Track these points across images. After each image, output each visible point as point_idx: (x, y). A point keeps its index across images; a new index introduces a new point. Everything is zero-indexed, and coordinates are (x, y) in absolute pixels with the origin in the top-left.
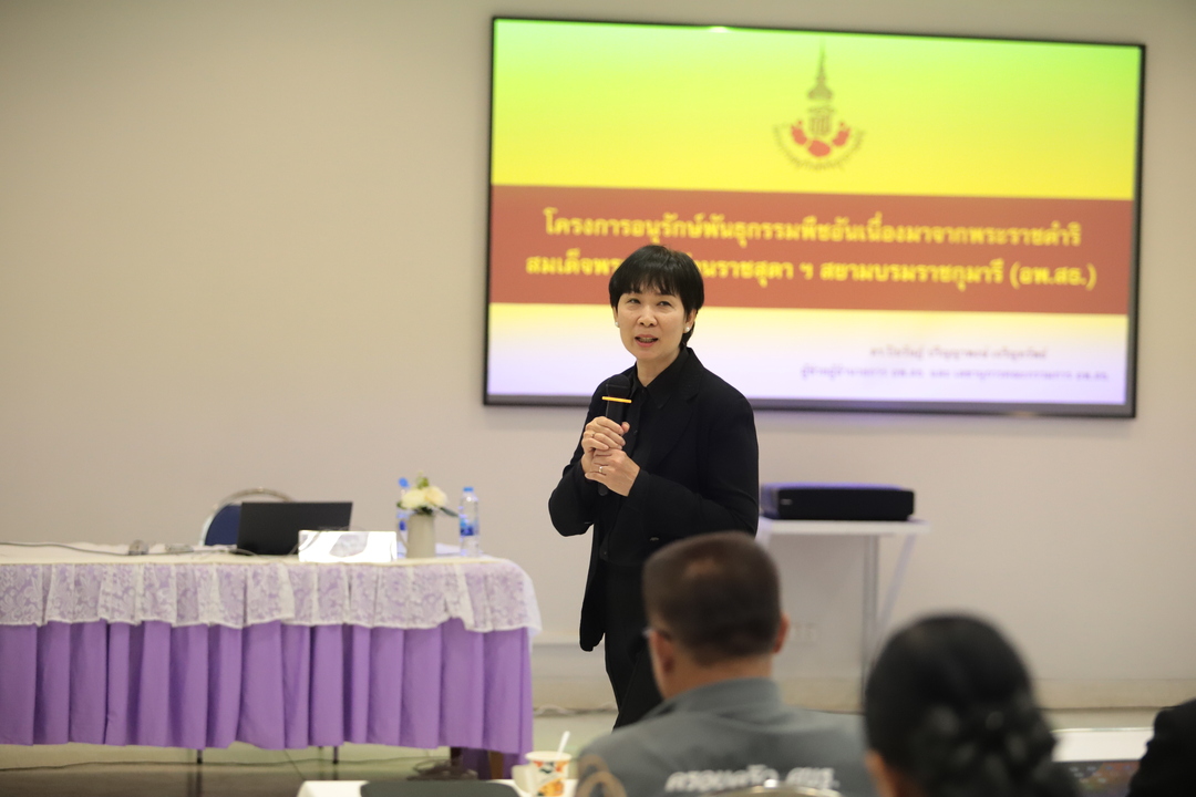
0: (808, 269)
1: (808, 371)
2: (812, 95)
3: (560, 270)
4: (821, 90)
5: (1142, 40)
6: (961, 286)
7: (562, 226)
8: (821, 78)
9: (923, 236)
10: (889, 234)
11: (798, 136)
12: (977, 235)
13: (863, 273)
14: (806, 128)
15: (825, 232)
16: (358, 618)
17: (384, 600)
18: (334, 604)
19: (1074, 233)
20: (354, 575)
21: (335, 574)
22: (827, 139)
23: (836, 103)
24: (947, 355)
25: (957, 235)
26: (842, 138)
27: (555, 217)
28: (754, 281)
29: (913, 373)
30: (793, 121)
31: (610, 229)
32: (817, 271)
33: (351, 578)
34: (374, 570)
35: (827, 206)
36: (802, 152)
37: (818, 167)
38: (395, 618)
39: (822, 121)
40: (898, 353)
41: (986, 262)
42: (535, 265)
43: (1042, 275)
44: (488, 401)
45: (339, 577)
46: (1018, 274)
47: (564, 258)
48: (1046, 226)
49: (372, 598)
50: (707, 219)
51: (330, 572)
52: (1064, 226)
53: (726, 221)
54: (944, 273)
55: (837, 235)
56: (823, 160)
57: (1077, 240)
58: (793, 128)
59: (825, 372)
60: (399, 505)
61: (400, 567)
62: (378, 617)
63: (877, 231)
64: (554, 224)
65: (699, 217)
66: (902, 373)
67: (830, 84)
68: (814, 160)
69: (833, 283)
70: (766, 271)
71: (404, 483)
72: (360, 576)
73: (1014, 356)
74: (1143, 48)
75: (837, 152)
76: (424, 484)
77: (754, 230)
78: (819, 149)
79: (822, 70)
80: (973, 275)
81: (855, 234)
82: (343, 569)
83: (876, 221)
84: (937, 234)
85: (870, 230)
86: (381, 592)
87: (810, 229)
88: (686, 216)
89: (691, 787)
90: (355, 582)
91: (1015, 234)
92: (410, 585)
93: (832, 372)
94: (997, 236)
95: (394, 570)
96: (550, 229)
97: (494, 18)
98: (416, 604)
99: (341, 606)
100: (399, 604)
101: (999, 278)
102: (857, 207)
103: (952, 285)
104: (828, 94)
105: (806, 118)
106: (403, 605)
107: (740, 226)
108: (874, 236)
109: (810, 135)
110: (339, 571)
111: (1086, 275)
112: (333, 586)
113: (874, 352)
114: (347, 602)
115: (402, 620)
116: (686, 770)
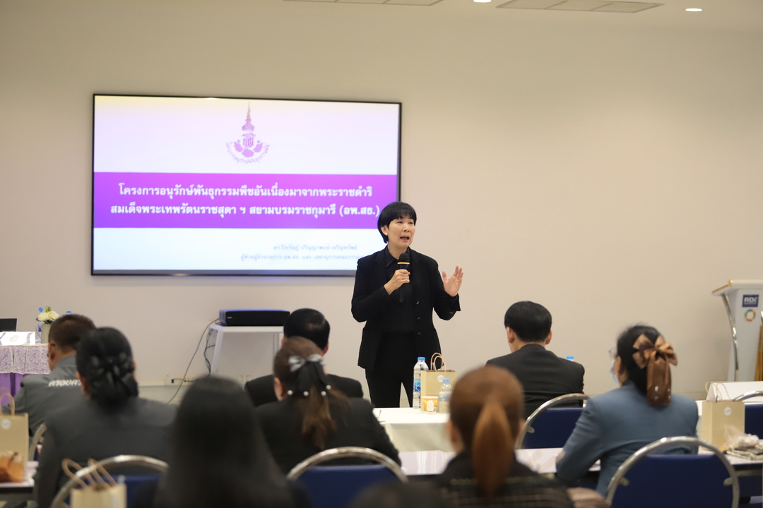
0: (243, 209)
1: (244, 257)
2: (244, 128)
3: (127, 212)
4: (248, 125)
5: (400, 101)
6: (316, 216)
7: (127, 191)
8: (248, 120)
9: (298, 193)
10: (281, 193)
11: (238, 147)
12: (323, 192)
13: (270, 211)
14: (241, 143)
15: (251, 192)
16: (17, 370)
17: (29, 362)
18: (6, 364)
19: (369, 191)
20: (15, 351)
21: (6, 350)
22: (252, 149)
23: (255, 132)
24: (310, 249)
25: (313, 192)
26: (258, 148)
27: (124, 187)
28: (218, 215)
29: (294, 257)
30: (236, 141)
31: (150, 192)
32: (248, 210)
33: (14, 352)
34: (25, 348)
35: (252, 180)
36: (240, 155)
37: (247, 162)
38: (34, 370)
39: (249, 141)
40: (287, 248)
41: (328, 206)
42: (114, 210)
43: (354, 211)
44: (94, 273)
45: (8, 352)
46: (343, 211)
47: (129, 206)
48: (357, 188)
49: (24, 361)
50: (195, 187)
51: (4, 349)
52: (364, 188)
53: (204, 188)
54: (308, 210)
55: (257, 194)
56: (250, 158)
57: (370, 195)
58: (235, 143)
59: (252, 257)
60: (37, 319)
61: (36, 347)
62: (26, 370)
63: (276, 191)
64: (123, 191)
65: (192, 186)
66: (289, 257)
67: (253, 123)
68: (246, 159)
69: (255, 215)
70: (224, 211)
71: (41, 310)
72: (18, 351)
73: (342, 249)
74: (400, 104)
75: (256, 155)
76: (49, 310)
77: (218, 191)
78: (248, 154)
79: (248, 116)
80: (322, 211)
81: (265, 193)
82: (10, 348)
83: (275, 187)
84: (304, 192)
85: (272, 191)
86: (28, 358)
87: (244, 191)
88: (186, 186)
89: (57, 385)
90: (16, 354)
91: (341, 192)
92: (41, 355)
93: (256, 258)
94: (333, 193)
95: (34, 348)
96: (121, 193)
97: (94, 95)
98: (43, 363)
99: (10, 365)
100: (35, 363)
101: (334, 213)
102: (266, 180)
103: (312, 216)
104: (252, 128)
105: (242, 139)
106: (38, 364)
107: (211, 190)
108: (275, 194)
109: (244, 147)
110: (8, 349)
111: (375, 210)
112: (6, 356)
113: (275, 248)
114: (12, 363)
115: (38, 371)
116: (55, 379)
